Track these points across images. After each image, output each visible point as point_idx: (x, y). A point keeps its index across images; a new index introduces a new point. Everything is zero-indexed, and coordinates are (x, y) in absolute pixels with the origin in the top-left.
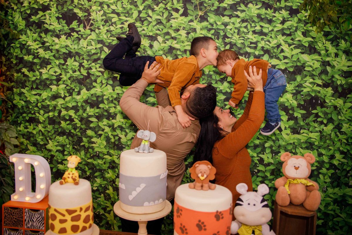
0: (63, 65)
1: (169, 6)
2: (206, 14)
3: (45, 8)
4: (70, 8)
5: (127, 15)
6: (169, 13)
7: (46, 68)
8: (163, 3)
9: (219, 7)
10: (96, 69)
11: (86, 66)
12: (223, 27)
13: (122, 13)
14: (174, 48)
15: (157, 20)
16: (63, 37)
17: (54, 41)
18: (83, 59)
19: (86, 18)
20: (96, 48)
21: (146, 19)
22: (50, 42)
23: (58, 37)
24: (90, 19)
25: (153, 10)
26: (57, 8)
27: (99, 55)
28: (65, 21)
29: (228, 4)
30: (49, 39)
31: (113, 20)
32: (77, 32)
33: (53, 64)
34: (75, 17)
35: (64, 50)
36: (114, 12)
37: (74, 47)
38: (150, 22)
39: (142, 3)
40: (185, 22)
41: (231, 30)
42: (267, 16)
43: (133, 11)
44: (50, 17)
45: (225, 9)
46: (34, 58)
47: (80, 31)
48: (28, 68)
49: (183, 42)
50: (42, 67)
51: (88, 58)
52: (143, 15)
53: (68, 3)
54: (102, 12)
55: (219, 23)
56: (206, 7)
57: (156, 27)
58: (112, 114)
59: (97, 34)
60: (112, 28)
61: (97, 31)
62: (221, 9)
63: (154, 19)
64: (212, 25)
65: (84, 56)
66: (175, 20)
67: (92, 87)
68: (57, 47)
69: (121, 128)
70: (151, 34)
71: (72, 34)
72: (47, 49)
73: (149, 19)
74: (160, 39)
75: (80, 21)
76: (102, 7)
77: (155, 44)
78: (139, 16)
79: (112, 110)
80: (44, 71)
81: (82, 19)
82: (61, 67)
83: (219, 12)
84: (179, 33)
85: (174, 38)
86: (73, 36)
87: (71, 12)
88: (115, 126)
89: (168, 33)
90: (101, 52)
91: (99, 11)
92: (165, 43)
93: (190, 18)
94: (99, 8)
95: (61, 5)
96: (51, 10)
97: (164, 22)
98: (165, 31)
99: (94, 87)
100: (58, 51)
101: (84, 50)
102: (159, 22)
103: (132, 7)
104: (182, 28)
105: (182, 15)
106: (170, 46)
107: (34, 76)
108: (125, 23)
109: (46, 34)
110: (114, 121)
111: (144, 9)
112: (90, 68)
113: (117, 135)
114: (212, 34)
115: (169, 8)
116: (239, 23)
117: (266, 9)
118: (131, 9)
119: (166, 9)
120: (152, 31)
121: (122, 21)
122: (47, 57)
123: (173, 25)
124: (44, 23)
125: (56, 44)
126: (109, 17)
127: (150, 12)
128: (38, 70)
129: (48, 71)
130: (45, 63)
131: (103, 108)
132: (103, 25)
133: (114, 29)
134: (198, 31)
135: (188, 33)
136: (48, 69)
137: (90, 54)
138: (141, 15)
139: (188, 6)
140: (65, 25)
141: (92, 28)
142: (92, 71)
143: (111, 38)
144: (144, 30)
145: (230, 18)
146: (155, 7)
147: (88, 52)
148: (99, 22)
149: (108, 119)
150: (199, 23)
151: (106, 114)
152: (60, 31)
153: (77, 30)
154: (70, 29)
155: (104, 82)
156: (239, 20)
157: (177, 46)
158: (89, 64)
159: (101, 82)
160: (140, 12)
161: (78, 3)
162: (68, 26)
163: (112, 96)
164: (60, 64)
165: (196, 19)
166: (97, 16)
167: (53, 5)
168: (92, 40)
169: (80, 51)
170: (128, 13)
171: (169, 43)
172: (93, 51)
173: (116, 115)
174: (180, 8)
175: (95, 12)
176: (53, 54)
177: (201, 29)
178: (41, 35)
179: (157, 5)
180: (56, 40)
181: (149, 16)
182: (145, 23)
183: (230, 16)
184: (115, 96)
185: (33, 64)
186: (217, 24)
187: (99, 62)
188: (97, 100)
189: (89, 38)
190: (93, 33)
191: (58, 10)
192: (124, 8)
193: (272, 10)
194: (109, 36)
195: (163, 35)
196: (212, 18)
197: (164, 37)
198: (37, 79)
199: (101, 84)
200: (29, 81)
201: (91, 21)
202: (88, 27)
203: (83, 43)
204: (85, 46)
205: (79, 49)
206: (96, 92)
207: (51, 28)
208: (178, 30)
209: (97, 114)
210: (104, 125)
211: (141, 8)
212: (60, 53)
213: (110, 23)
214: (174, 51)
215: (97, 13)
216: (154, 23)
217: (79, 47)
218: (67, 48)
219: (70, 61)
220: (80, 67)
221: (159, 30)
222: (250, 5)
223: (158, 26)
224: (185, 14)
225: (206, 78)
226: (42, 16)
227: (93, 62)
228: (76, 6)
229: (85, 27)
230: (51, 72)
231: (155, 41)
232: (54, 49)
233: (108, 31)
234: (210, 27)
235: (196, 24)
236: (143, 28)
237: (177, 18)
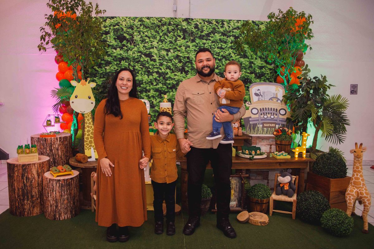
0: (119, 64)
1: (176, 33)
2: (194, 38)
3: (107, 33)
4: (122, 33)
5: (154, 38)
6: (176, 37)
7: (109, 66)
8: (173, 32)
9: (201, 35)
10: (138, 66)
11: (133, 65)
12: (203, 45)
13: (151, 37)
14: (179, 56)
15: (170, 41)
16: (118, 49)
17: (113, 51)
18: (131, 61)
19: (131, 39)
20: (137, 55)
21: (164, 41)
22: (111, 52)
23: (116, 49)
24: (134, 40)
25: (168, 36)
26: (114, 33)
27: (139, 59)
28: (119, 41)
29: (205, 34)
30: (110, 50)
31: (147, 41)
32: (126, 47)
33: (113, 64)
34: (125, 38)
35: (119, 56)
36: (146, 36)
37: (125, 55)
38: (166, 42)
39: (162, 32)
40: (184, 42)
41: (207, 46)
42: (224, 40)
43: (157, 36)
44: (110, 38)
45: (204, 36)
46: (102, 60)
47: (128, 46)
48: (98, 66)
49: (183, 53)
50: (106, 66)
51: (133, 61)
52: (162, 38)
53: (120, 31)
54: (140, 36)
55: (201, 43)
56: (194, 35)
57: (169, 45)
58: (148, 90)
59: (138, 48)
60: (146, 45)
61: (138, 46)
62: (202, 36)
63: (168, 41)
64: (198, 44)
65: (131, 60)
66: (179, 41)
67: (136, 76)
68: (115, 54)
69: (153, 97)
70: (167, 48)
71: (123, 47)
72: (109, 55)
73: (165, 40)
74: (172, 51)
75: (128, 41)
76: (140, 34)
77: (169, 53)
78: (160, 39)
79: (148, 88)
80: (108, 68)
81: (129, 39)
82: (118, 65)
83: (201, 37)
84: (181, 48)
85: (179, 51)
86: (124, 49)
87: (122, 35)
88: (150, 96)
89: (176, 48)
90: (140, 58)
91: (138, 35)
92: (175, 53)
93: (186, 40)
94: (138, 34)
95: (116, 31)
96: (110, 34)
97: (174, 42)
98: (174, 47)
99: (137, 76)
100: (115, 57)
101: (131, 56)
102: (171, 42)
103: (156, 34)
104: (183, 45)
105: (182, 39)
106: (177, 55)
107: (102, 70)
108: (153, 42)
109: (108, 47)
110: (149, 93)
111: (163, 35)
112: (135, 66)
113: (151, 101)
114: (198, 49)
115: (175, 35)
116: (211, 43)
117: (224, 36)
118: (156, 35)
119: (174, 35)
120: (167, 47)
121: (151, 41)
122: (109, 60)
123: (178, 44)
124: (106, 41)
125: (114, 53)
126: (144, 39)
127: (166, 37)
128: (104, 67)
129: (110, 68)
130: (108, 63)
131: (143, 87)
132: (141, 43)
133: (147, 46)
134: (191, 47)
135: (186, 48)
136: (110, 66)
137: (134, 58)
138: (161, 38)
139: (186, 34)
140: (119, 42)
141: (135, 44)
142: (136, 67)
143: (146, 50)
144: (163, 46)
145: (206, 41)
146: (168, 34)
147: (133, 57)
148: (139, 42)
149: (146, 92)
150: (191, 43)
151: (144, 90)
152: (116, 46)
153: (127, 45)
154: (122, 45)
155: (143, 73)
156: (210, 42)
157: (181, 55)
158: (134, 64)
159: (141, 73)
160: (161, 37)
161: (126, 31)
162: (121, 43)
163: (148, 81)
164: (117, 64)
165: (190, 41)
166: (137, 38)
167: (111, 31)
168: (135, 51)
169: (128, 57)
170: (154, 37)
171: (176, 53)
172: (136, 57)
173: (150, 90)
174: (181, 35)
175: (136, 36)
176: (113, 58)
177: (192, 46)
178: (105, 48)
179: (170, 33)
180: (114, 51)
181: (165, 39)
182: (164, 43)
183: (206, 40)
184: (149, 81)
185: (101, 64)
186: (200, 44)
187: (139, 63)
188: (139, 82)
189: (133, 50)
190: (135, 47)
191: (115, 34)
192: (152, 34)
193: (226, 37)
194: (144, 49)
195: (173, 49)
196: (198, 41)
197: (174, 50)
198: (103, 72)
199: (141, 74)
200: (99, 73)
201: (134, 41)
202: (133, 44)
203: (130, 53)
204: (132, 54)
205: (128, 56)
206: (139, 79)
207: (111, 44)
208: (180, 47)
209: (140, 90)
210: (144, 96)
211: (161, 34)
212: (117, 58)
213: (145, 42)
214: (179, 57)
215: (137, 36)
216: (169, 43)
217: (128, 55)
218: (121, 55)
219: (122, 62)
220: (129, 66)
221: (171, 46)
222: (216, 34)
223: (170, 44)
224: (184, 38)
225: (195, 70)
226: (105, 37)
227: (136, 63)
228: (125, 32)
229: (131, 44)
230: (112, 68)
231: (169, 52)
232: (113, 56)
233: (144, 46)
234: (196, 45)
235: (189, 44)
236: (163, 45)
237: (180, 40)
